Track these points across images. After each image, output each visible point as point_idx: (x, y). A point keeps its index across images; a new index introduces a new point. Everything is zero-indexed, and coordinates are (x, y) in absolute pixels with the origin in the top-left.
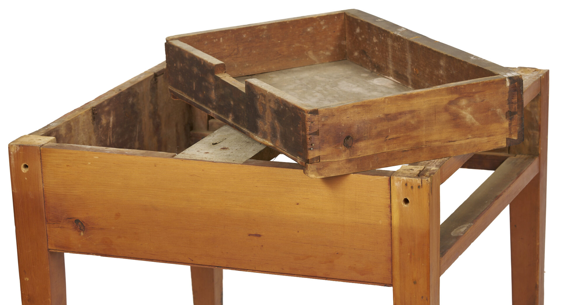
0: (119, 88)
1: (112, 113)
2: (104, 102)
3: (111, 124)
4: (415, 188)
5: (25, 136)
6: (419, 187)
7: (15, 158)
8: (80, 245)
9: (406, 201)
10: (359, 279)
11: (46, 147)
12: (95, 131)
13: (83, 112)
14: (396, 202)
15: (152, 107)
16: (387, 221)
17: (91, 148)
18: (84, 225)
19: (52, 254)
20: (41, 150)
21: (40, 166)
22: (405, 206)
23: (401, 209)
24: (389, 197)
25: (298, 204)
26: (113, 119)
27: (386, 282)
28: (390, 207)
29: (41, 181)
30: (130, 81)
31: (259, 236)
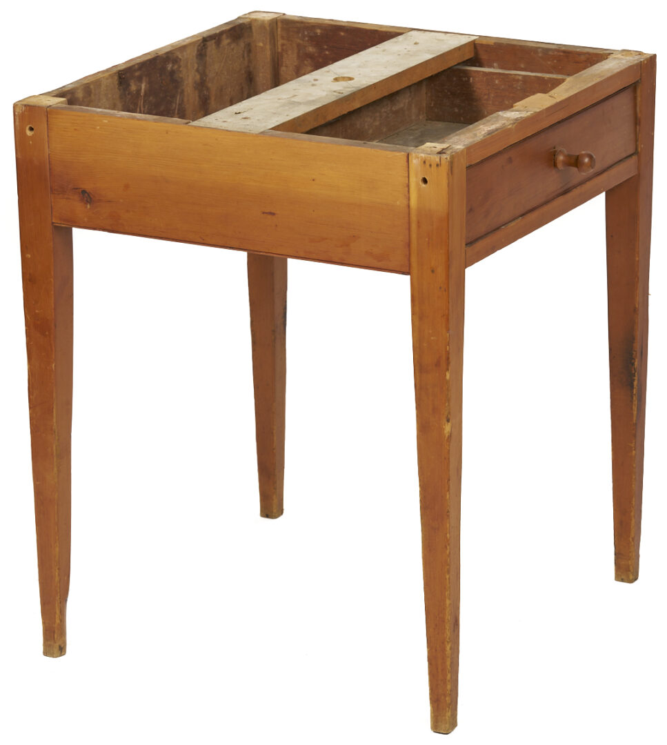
0: (156, 51)
1: (144, 78)
2: (134, 66)
3: (143, 91)
4: (434, 166)
5: (34, 96)
6: (437, 165)
7: (19, 119)
8: (86, 219)
9: (425, 181)
10: (376, 266)
11: (53, 108)
12: (121, 97)
13: (106, 75)
14: (415, 181)
15: (198, 77)
16: (405, 202)
17: (101, 112)
18: (91, 196)
19: (57, 228)
20: (48, 112)
21: (46, 129)
22: (424, 185)
23: (419, 189)
24: (407, 175)
25: (314, 180)
26: (146, 86)
27: (403, 270)
28: (408, 186)
29: (47, 146)
30: (171, 45)
31: (273, 214)
